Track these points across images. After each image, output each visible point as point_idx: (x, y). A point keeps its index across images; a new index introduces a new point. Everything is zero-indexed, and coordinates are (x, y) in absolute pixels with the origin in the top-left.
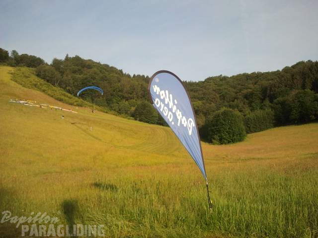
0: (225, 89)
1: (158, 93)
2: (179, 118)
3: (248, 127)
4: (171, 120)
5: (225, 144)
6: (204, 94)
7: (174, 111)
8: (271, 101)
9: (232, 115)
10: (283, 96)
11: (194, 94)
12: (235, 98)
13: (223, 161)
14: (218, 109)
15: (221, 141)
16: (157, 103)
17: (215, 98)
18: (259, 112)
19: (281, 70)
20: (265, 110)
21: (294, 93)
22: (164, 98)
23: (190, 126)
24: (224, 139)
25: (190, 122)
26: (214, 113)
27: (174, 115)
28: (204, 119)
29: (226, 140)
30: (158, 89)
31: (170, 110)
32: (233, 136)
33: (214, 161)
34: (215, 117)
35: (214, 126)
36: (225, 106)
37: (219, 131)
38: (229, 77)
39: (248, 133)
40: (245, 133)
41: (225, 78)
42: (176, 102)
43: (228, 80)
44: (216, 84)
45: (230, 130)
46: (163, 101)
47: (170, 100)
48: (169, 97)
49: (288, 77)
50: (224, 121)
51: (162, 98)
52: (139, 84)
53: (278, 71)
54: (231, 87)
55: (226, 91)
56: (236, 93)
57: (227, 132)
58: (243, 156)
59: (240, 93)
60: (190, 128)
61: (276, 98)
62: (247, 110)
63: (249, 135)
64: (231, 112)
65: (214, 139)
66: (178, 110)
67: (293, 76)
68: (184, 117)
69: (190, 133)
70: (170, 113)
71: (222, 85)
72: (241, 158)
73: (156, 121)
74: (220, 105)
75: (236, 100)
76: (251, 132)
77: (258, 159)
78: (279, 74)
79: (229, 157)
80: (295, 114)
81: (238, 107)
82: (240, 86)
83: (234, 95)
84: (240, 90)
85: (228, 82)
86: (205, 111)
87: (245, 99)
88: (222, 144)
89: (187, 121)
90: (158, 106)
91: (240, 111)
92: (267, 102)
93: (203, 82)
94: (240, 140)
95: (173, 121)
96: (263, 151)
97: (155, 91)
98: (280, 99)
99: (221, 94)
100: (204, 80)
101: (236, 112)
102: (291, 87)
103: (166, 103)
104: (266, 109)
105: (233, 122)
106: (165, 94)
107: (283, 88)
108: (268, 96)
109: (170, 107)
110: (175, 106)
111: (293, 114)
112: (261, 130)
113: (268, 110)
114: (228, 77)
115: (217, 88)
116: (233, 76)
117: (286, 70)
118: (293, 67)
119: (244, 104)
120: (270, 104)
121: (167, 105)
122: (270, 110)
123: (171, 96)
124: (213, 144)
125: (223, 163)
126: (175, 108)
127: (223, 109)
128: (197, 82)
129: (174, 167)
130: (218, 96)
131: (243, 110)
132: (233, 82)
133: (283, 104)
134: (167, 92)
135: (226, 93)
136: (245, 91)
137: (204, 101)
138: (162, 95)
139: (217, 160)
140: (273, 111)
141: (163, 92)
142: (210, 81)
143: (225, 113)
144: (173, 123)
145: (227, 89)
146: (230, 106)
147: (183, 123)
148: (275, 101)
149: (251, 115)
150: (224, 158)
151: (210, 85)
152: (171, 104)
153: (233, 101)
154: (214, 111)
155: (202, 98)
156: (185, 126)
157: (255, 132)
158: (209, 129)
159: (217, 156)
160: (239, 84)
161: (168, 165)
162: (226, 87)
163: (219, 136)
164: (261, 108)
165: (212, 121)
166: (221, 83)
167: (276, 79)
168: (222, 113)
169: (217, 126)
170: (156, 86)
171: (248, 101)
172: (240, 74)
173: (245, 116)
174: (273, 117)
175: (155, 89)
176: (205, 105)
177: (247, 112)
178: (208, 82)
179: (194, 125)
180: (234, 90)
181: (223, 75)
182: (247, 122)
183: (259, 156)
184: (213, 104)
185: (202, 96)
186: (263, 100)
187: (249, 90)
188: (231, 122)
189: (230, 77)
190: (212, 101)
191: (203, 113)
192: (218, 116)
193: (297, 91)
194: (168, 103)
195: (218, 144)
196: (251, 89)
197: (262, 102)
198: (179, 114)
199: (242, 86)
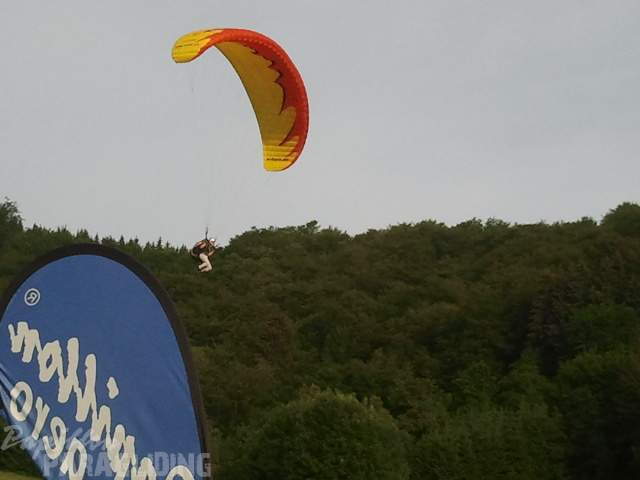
0: (328, 293)
6: (223, 312)
8: (549, 370)
9: (355, 426)
12: (376, 345)
14: (290, 392)
18: (488, 421)
19: (598, 219)
20: (517, 408)
26: (270, 415)
34: (273, 436)
36: (324, 380)
38: (352, 234)
41: (333, 240)
44: (285, 269)
50: (318, 455)
53: (587, 223)
55: (333, 302)
59: (402, 321)
61: (572, 355)
64: (349, 410)
71: (313, 273)
75: (378, 352)
78: (590, 237)
82: (400, 286)
85: (347, 260)
91: (396, 410)
92: (528, 370)
98: (590, 359)
99: (308, 320)
101: (373, 413)
105: (357, 463)
108: (535, 342)
113: (533, 410)
114: (346, 236)
115: (290, 286)
116: (372, 233)
119: (418, 375)
120: (544, 382)
122: (545, 407)
127: (310, 398)
130: (292, 326)
131: (416, 404)
135: (333, 315)
136: (425, 311)
137: (220, 350)
142: (255, 250)
143: (319, 418)
145: (339, 294)
146: (348, 383)
148: (567, 367)
151: (255, 271)
153: (366, 358)
154: (267, 404)
160: (397, 275)
164: (499, 400)
166: (310, 262)
168: (307, 415)
171: (435, 362)
172: (404, 227)
173: (418, 435)
177: (431, 417)
178: (246, 255)
180: (371, 302)
181: (322, 226)
182: (428, 467)
184: (264, 367)
185: (214, 322)
186: (507, 360)
187: (447, 307)
188: (349, 464)
190: (262, 352)
192: (290, 429)
196: (451, 300)
197: (506, 371)
199: (416, 282)
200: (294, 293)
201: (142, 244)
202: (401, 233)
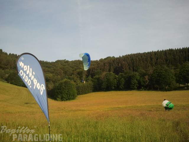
0: (67, 68)
1: (22, 67)
2: (35, 84)
3: (78, 91)
4: (29, 85)
5: (64, 101)
6: (54, 70)
7: (32, 79)
8: (92, 77)
9: (70, 84)
10: (98, 75)
11: (48, 69)
13: (62, 111)
14: (62, 79)
15: (62, 99)
16: (21, 73)
17: (60, 73)
19: (98, 60)
21: (104, 73)
22: (26, 70)
23: (41, 89)
24: (64, 97)
25: (42, 86)
26: (59, 82)
27: (32, 81)
28: (53, 85)
29: (65, 98)
30: (23, 64)
31: (30, 78)
32: (70, 96)
33: (57, 111)
34: (60, 84)
35: (58, 90)
36: (66, 78)
37: (61, 93)
39: (78, 95)
40: (76, 94)
41: (67, 62)
42: (34, 74)
43: (69, 63)
44: (62, 65)
45: (68, 93)
46: (25, 72)
47: (30, 72)
48: (30, 70)
49: (102, 64)
50: (65, 87)
51: (25, 70)
52: (12, 59)
54: (71, 67)
55: (67, 69)
56: (73, 71)
57: (66, 94)
58: (74, 108)
59: (75, 71)
60: (41, 90)
61: (95, 76)
62: (79, 81)
63: (78, 96)
64: (69, 82)
65: (58, 97)
66: (35, 79)
67: (104, 64)
68: (38, 83)
69: (42, 93)
70: (29, 80)
71: (65, 65)
72: (73, 110)
73: (22, 84)
74: (63, 77)
75: (73, 75)
76: (80, 94)
77: (83, 110)
78: (97, 62)
79: (66, 109)
80: (104, 86)
81: (73, 79)
83: (72, 72)
84: (76, 69)
85: (69, 64)
86: (54, 80)
87: (78, 75)
88: (63, 101)
89: (40, 86)
90: (21, 75)
91: (75, 82)
92: (90, 78)
93: (54, 63)
94: (73, 99)
95: (31, 85)
96: (85, 106)
97: (20, 65)
98: (97, 76)
99: (64, 71)
100: (55, 61)
101: (72, 82)
102: (103, 71)
103: (27, 73)
104: (89, 81)
105: (70, 88)
106: (27, 68)
107: (99, 70)
108: (91, 74)
109: (30, 76)
110: (33, 76)
111: (103, 85)
112: (86, 93)
113: (90, 82)
114: (69, 61)
115: (62, 67)
116: (72, 61)
117: (101, 60)
118: (105, 59)
119: (77, 78)
120: (91, 79)
121: (28, 75)
122: (91, 82)
123: (31, 69)
124: (58, 101)
125: (62, 112)
126: (33, 77)
127: (65, 80)
128: (51, 62)
129: (30, 115)
130: (62, 71)
131: (77, 81)
132: (72, 64)
133: (98, 79)
134: (28, 66)
135: (67, 70)
136: (78, 70)
137: (54, 74)
138: (25, 68)
139: (58, 110)
140: (93, 83)
141: (26, 66)
142: (58, 62)
143: (66, 82)
144: (31, 87)
145: (68, 68)
146: (69, 78)
147: (37, 87)
148: (94, 77)
149: (80, 85)
150: (62, 109)
151: (58, 65)
152: (30, 74)
153: (71, 76)
154: (59, 81)
155: (53, 72)
156: (39, 89)
157: (82, 94)
158: (56, 91)
159: (59, 108)
160: (75, 66)
161: (27, 113)
162: (68, 67)
163: (61, 96)
165: (58, 87)
166: (65, 64)
167: (95, 65)
168: (64, 82)
169: (60, 90)
170: (21, 62)
171: (79, 76)
173: (77, 84)
174: (92, 86)
175: (21, 64)
176: (54, 76)
177: (78, 83)
178: (57, 63)
179: (44, 89)
180: (72, 69)
181: (66, 60)
182: (78, 88)
183: (83, 109)
184: (59, 76)
185: (53, 71)
188: (69, 88)
189: (71, 61)
190: (59, 75)
191: (53, 82)
192: (62, 84)
193: (106, 73)
194: (29, 73)
195: (60, 101)
197: (87, 77)
198: (35, 81)
199: (77, 67)
200: (63, 68)
201: (45, 61)
202: (76, 61)
